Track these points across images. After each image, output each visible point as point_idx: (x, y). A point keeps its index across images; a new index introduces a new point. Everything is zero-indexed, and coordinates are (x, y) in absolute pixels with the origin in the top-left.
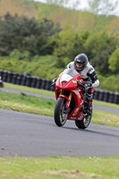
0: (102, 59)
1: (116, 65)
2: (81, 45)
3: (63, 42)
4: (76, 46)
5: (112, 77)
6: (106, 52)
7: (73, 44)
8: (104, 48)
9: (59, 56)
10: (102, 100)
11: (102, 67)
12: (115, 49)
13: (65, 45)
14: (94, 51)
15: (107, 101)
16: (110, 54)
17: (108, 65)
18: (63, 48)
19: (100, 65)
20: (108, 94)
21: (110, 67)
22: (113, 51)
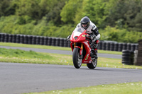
0: (55, 13)
1: (67, 17)
2: (37, 4)
3: (22, 4)
4: (33, 5)
5: (65, 27)
6: (58, 8)
7: (30, 4)
8: (56, 5)
9: (20, 15)
10: (59, 45)
11: (55, 20)
12: (65, 4)
13: (24, 6)
14: (48, 8)
15: (63, 46)
16: (61, 9)
17: (60, 18)
18: (23, 8)
19: (54, 18)
20: (63, 40)
21: (62, 19)
22: (63, 6)
